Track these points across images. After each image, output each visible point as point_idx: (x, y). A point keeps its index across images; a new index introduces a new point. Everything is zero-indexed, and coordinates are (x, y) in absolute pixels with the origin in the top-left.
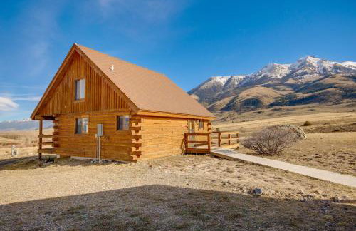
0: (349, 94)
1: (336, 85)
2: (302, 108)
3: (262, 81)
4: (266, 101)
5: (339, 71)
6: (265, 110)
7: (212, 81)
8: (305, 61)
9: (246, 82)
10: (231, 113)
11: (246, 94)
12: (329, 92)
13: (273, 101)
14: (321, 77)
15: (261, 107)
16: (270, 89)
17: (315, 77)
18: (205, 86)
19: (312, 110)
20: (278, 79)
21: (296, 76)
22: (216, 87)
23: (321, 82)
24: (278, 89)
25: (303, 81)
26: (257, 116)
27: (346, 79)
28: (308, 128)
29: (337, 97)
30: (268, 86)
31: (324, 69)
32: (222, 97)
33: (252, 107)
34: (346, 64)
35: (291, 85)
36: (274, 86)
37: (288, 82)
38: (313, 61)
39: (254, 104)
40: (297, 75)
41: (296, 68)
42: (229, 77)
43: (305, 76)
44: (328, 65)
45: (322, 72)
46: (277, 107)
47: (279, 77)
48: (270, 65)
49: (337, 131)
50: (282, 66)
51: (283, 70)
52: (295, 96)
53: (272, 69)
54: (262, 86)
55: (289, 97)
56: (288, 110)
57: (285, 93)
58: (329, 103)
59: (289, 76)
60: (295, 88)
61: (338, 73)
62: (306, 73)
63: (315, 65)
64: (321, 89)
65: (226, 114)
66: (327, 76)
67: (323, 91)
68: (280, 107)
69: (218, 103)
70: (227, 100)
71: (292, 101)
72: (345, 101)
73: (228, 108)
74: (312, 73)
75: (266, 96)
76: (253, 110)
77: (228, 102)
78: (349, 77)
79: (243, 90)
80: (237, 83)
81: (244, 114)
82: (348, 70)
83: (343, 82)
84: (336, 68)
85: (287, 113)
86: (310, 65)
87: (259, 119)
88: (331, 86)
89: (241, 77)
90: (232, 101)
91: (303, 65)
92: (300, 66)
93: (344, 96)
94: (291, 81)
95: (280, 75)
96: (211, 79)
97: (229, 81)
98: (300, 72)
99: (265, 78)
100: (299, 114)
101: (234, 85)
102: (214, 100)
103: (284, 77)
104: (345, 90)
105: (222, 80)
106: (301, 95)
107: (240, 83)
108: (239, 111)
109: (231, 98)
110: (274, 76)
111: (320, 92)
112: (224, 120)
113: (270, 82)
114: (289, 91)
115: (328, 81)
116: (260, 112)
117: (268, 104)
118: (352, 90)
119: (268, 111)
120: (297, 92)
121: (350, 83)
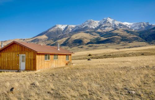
0: (124, 39)
1: (119, 34)
2: (103, 46)
3: (84, 30)
4: (86, 41)
5: (121, 27)
6: (85, 46)
7: (56, 27)
8: (106, 20)
9: (76, 29)
10: (66, 47)
11: (75, 37)
12: (115, 37)
13: (89, 41)
14: (113, 29)
15: (83, 45)
16: (88, 34)
17: (110, 29)
18: (52, 30)
19: (107, 47)
20: (93, 29)
21: (102, 28)
22: (58, 31)
23: (113, 32)
24: (92, 34)
25: (105, 31)
26: (80, 49)
27: (124, 31)
29: (118, 40)
30: (87, 32)
31: (115, 25)
32: (62, 37)
33: (78, 44)
34: (125, 23)
35: (99, 33)
36: (90, 33)
37: (98, 31)
38: (110, 20)
39: (79, 42)
41: (102, 23)
42: (67, 25)
43: (106, 28)
44: (117, 23)
45: (114, 26)
46: (91, 45)
47: (93, 27)
48: (89, 20)
50: (95, 21)
51: (95, 24)
52: (100, 39)
53: (90, 23)
54: (84, 32)
55: (97, 39)
56: (96, 46)
57: (96, 37)
58: (115, 44)
59: (98, 27)
60: (101, 34)
63: (111, 22)
64: (112, 36)
66: (116, 29)
67: (113, 37)
68: (92, 45)
69: (59, 41)
70: (64, 39)
71: (99, 42)
72: (122, 42)
74: (109, 27)
75: (85, 38)
76: (78, 46)
77: (65, 41)
78: (125, 30)
79: (74, 34)
80: (71, 30)
81: (73, 48)
82: (125, 26)
83: (122, 33)
84: (120, 25)
85: (95, 48)
86: (109, 22)
87: (81, 51)
88: (117, 34)
89: (74, 26)
90: (67, 40)
91: (105, 22)
92: (104, 22)
93: (122, 40)
94: (99, 30)
95: (94, 27)
96: (55, 26)
97: (66, 28)
98: (104, 25)
99: (86, 27)
100: (101, 49)
101: (69, 30)
102: (57, 39)
103: (96, 28)
104: (122, 37)
105: (62, 27)
106: (103, 39)
107: (73, 30)
108: (70, 46)
109: (67, 38)
110: (91, 27)
111: (111, 37)
113: (88, 30)
114: (98, 36)
115: (116, 32)
116: (82, 47)
117: (86, 43)
118: (125, 37)
119: (86, 47)
120: (101, 37)
121: (125, 34)
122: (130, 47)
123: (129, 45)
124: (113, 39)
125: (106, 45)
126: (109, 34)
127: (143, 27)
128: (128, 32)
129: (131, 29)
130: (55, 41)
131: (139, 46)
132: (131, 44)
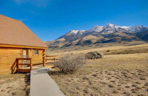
0: (124, 39)
1: (119, 36)
2: (107, 44)
3: (92, 33)
4: (94, 41)
5: (120, 30)
7: (71, 32)
8: (109, 26)
9: (85, 33)
10: (79, 46)
11: (85, 38)
12: (117, 38)
13: (96, 41)
14: (114, 32)
15: (92, 44)
16: (95, 36)
17: (112, 32)
18: (68, 34)
19: (111, 45)
20: (98, 32)
22: (73, 35)
23: (114, 34)
24: (98, 36)
25: (108, 33)
26: (90, 47)
28: (108, 52)
29: (120, 40)
30: (94, 35)
31: (115, 29)
32: (75, 39)
33: (88, 44)
34: (123, 27)
35: (103, 35)
36: (96, 35)
38: (111, 25)
39: (89, 42)
40: (105, 31)
41: (105, 28)
42: (79, 30)
43: (108, 31)
44: (117, 27)
45: (114, 30)
46: (98, 44)
47: (98, 31)
48: (95, 26)
49: (119, 54)
50: (100, 27)
51: (100, 28)
52: (105, 40)
53: (96, 28)
54: (92, 35)
55: (102, 40)
56: (102, 45)
57: (101, 38)
58: (117, 43)
59: (102, 31)
60: (105, 36)
61: (120, 31)
62: (109, 30)
63: (112, 27)
64: (114, 37)
65: (77, 47)
66: (116, 32)
68: (99, 44)
69: (74, 42)
70: (78, 41)
71: (104, 42)
72: (122, 42)
73: (78, 44)
74: (111, 30)
75: (93, 39)
76: (88, 45)
77: (78, 42)
78: (124, 32)
79: (84, 37)
80: (82, 33)
81: (84, 47)
82: (123, 29)
83: (122, 34)
84: (119, 28)
85: (101, 47)
86: (110, 27)
87: (91, 49)
88: (118, 36)
89: (84, 31)
91: (108, 27)
92: (106, 27)
93: (122, 40)
94: (103, 33)
96: (71, 31)
97: (78, 32)
98: (106, 29)
100: (106, 47)
101: (80, 34)
103: (100, 32)
104: (122, 37)
105: (75, 32)
106: (107, 39)
107: (83, 34)
108: (82, 46)
109: (79, 40)
110: (97, 31)
112: (76, 49)
113: (95, 33)
114: (102, 37)
115: (117, 34)
116: (91, 46)
117: (94, 43)
118: (125, 38)
119: (94, 46)
120: (105, 38)
121: (124, 35)
122: (130, 45)
123: (129, 43)
124: (115, 39)
125: (110, 44)
126: (112, 35)
127: (139, 29)
128: (127, 33)
129: (128, 31)
130: (71, 42)
131: (138, 44)
132: (130, 43)
